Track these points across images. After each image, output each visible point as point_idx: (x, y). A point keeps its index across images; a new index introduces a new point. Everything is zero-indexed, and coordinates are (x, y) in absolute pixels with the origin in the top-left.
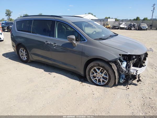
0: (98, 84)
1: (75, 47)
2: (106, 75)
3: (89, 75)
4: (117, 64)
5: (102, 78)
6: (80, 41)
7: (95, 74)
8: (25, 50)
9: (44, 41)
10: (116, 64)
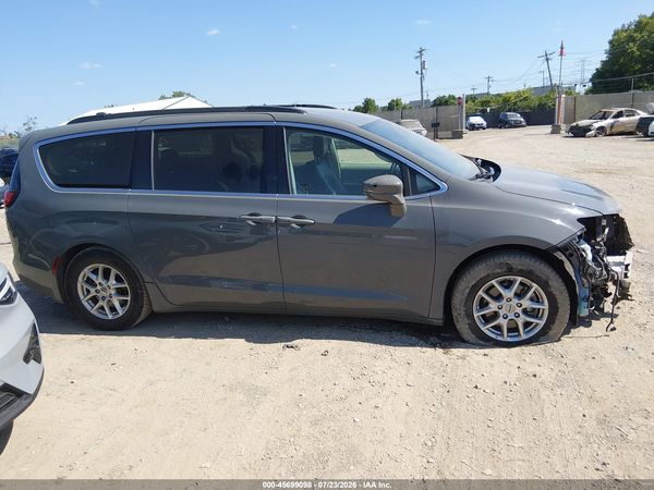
0: (509, 339)
1: (399, 218)
2: (535, 299)
3: (470, 316)
4: (571, 255)
5: (522, 316)
6: (414, 194)
7: (493, 306)
8: (114, 271)
9: (243, 213)
10: (567, 253)
